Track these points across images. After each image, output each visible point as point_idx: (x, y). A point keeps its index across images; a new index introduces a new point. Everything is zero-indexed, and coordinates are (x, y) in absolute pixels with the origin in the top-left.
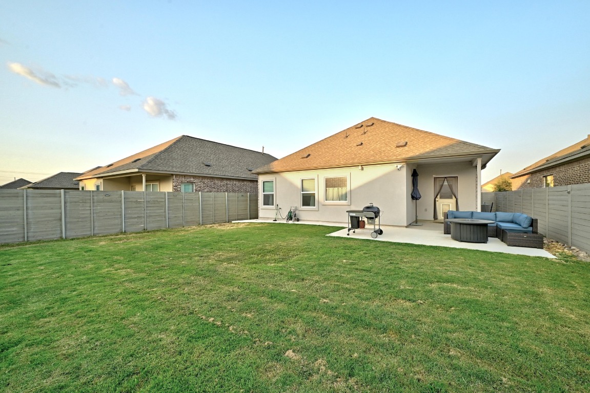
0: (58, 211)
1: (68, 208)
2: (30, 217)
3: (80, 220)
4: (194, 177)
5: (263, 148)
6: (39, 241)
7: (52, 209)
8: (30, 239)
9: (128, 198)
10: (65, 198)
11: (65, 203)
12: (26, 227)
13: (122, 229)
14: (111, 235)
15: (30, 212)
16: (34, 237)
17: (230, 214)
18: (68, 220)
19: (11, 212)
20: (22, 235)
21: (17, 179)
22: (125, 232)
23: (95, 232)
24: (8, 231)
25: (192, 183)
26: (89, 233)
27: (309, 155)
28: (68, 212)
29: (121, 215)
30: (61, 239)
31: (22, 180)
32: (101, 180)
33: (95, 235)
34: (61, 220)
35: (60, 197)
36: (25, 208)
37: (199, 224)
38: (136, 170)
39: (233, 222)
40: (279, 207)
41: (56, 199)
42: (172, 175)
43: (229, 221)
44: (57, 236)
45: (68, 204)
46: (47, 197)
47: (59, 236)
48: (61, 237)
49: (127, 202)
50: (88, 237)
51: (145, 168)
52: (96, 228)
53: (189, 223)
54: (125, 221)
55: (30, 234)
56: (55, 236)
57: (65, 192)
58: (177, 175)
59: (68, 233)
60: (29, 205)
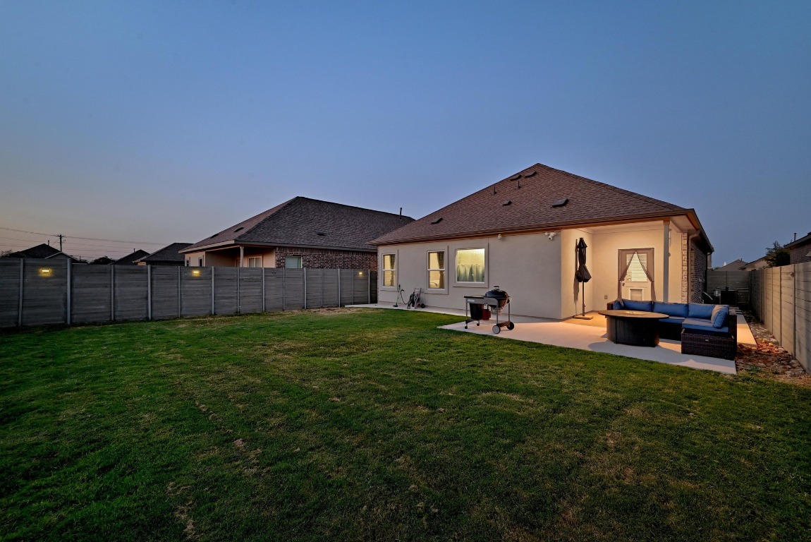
0: (145, 288)
1: (154, 286)
2: (117, 294)
3: (167, 299)
4: (302, 249)
5: (401, 209)
6: (126, 321)
7: (139, 286)
8: (117, 318)
9: (218, 275)
10: (151, 274)
11: (152, 280)
12: (112, 306)
13: (211, 311)
14: (199, 318)
15: (117, 289)
16: (120, 316)
17: (344, 296)
18: (154, 299)
19: (99, 289)
20: (109, 314)
21: (136, 250)
22: (215, 314)
23: (183, 313)
24: (96, 309)
25: (299, 257)
26: (176, 314)
27: (441, 220)
28: (154, 290)
29: (211, 294)
30: (147, 320)
31: (141, 251)
32: (204, 253)
33: (182, 317)
34: (147, 298)
35: (147, 273)
36: (112, 285)
37: (304, 308)
38: (233, 242)
39: (346, 306)
40: (401, 288)
41: (143, 276)
42: (275, 247)
43: (342, 305)
44: (142, 316)
45: (154, 282)
46: (133, 273)
47: (145, 316)
48: (147, 318)
49: (219, 279)
50: (174, 319)
51: (243, 239)
52: (183, 309)
53: (290, 306)
54: (215, 303)
55: (117, 313)
56: (141, 316)
57: (152, 268)
58: (280, 247)
59: (155, 314)
60: (117, 282)
